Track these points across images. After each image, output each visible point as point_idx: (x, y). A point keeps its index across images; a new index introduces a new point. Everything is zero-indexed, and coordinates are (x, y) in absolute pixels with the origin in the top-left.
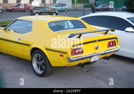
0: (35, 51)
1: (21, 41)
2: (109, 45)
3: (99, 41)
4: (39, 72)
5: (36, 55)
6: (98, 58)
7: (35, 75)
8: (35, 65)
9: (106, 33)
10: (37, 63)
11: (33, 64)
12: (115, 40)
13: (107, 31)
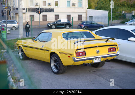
0: (53, 54)
1: (43, 48)
4: (55, 70)
5: (53, 58)
6: (100, 60)
7: (53, 73)
8: (52, 65)
9: (107, 41)
10: (54, 64)
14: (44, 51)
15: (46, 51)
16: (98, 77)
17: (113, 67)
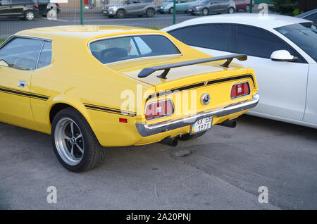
0: (59, 110)
1: (25, 89)
2: (235, 93)
3: (210, 83)
4: (72, 161)
5: (62, 121)
6: (210, 124)
7: (63, 169)
8: (60, 144)
9: (226, 65)
10: (66, 140)
11: (57, 144)
12: (249, 80)
13: (230, 59)
14: (27, 99)
15: (33, 99)
16: (208, 175)
17: (229, 137)
